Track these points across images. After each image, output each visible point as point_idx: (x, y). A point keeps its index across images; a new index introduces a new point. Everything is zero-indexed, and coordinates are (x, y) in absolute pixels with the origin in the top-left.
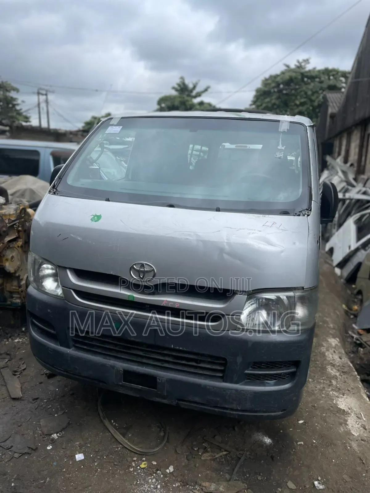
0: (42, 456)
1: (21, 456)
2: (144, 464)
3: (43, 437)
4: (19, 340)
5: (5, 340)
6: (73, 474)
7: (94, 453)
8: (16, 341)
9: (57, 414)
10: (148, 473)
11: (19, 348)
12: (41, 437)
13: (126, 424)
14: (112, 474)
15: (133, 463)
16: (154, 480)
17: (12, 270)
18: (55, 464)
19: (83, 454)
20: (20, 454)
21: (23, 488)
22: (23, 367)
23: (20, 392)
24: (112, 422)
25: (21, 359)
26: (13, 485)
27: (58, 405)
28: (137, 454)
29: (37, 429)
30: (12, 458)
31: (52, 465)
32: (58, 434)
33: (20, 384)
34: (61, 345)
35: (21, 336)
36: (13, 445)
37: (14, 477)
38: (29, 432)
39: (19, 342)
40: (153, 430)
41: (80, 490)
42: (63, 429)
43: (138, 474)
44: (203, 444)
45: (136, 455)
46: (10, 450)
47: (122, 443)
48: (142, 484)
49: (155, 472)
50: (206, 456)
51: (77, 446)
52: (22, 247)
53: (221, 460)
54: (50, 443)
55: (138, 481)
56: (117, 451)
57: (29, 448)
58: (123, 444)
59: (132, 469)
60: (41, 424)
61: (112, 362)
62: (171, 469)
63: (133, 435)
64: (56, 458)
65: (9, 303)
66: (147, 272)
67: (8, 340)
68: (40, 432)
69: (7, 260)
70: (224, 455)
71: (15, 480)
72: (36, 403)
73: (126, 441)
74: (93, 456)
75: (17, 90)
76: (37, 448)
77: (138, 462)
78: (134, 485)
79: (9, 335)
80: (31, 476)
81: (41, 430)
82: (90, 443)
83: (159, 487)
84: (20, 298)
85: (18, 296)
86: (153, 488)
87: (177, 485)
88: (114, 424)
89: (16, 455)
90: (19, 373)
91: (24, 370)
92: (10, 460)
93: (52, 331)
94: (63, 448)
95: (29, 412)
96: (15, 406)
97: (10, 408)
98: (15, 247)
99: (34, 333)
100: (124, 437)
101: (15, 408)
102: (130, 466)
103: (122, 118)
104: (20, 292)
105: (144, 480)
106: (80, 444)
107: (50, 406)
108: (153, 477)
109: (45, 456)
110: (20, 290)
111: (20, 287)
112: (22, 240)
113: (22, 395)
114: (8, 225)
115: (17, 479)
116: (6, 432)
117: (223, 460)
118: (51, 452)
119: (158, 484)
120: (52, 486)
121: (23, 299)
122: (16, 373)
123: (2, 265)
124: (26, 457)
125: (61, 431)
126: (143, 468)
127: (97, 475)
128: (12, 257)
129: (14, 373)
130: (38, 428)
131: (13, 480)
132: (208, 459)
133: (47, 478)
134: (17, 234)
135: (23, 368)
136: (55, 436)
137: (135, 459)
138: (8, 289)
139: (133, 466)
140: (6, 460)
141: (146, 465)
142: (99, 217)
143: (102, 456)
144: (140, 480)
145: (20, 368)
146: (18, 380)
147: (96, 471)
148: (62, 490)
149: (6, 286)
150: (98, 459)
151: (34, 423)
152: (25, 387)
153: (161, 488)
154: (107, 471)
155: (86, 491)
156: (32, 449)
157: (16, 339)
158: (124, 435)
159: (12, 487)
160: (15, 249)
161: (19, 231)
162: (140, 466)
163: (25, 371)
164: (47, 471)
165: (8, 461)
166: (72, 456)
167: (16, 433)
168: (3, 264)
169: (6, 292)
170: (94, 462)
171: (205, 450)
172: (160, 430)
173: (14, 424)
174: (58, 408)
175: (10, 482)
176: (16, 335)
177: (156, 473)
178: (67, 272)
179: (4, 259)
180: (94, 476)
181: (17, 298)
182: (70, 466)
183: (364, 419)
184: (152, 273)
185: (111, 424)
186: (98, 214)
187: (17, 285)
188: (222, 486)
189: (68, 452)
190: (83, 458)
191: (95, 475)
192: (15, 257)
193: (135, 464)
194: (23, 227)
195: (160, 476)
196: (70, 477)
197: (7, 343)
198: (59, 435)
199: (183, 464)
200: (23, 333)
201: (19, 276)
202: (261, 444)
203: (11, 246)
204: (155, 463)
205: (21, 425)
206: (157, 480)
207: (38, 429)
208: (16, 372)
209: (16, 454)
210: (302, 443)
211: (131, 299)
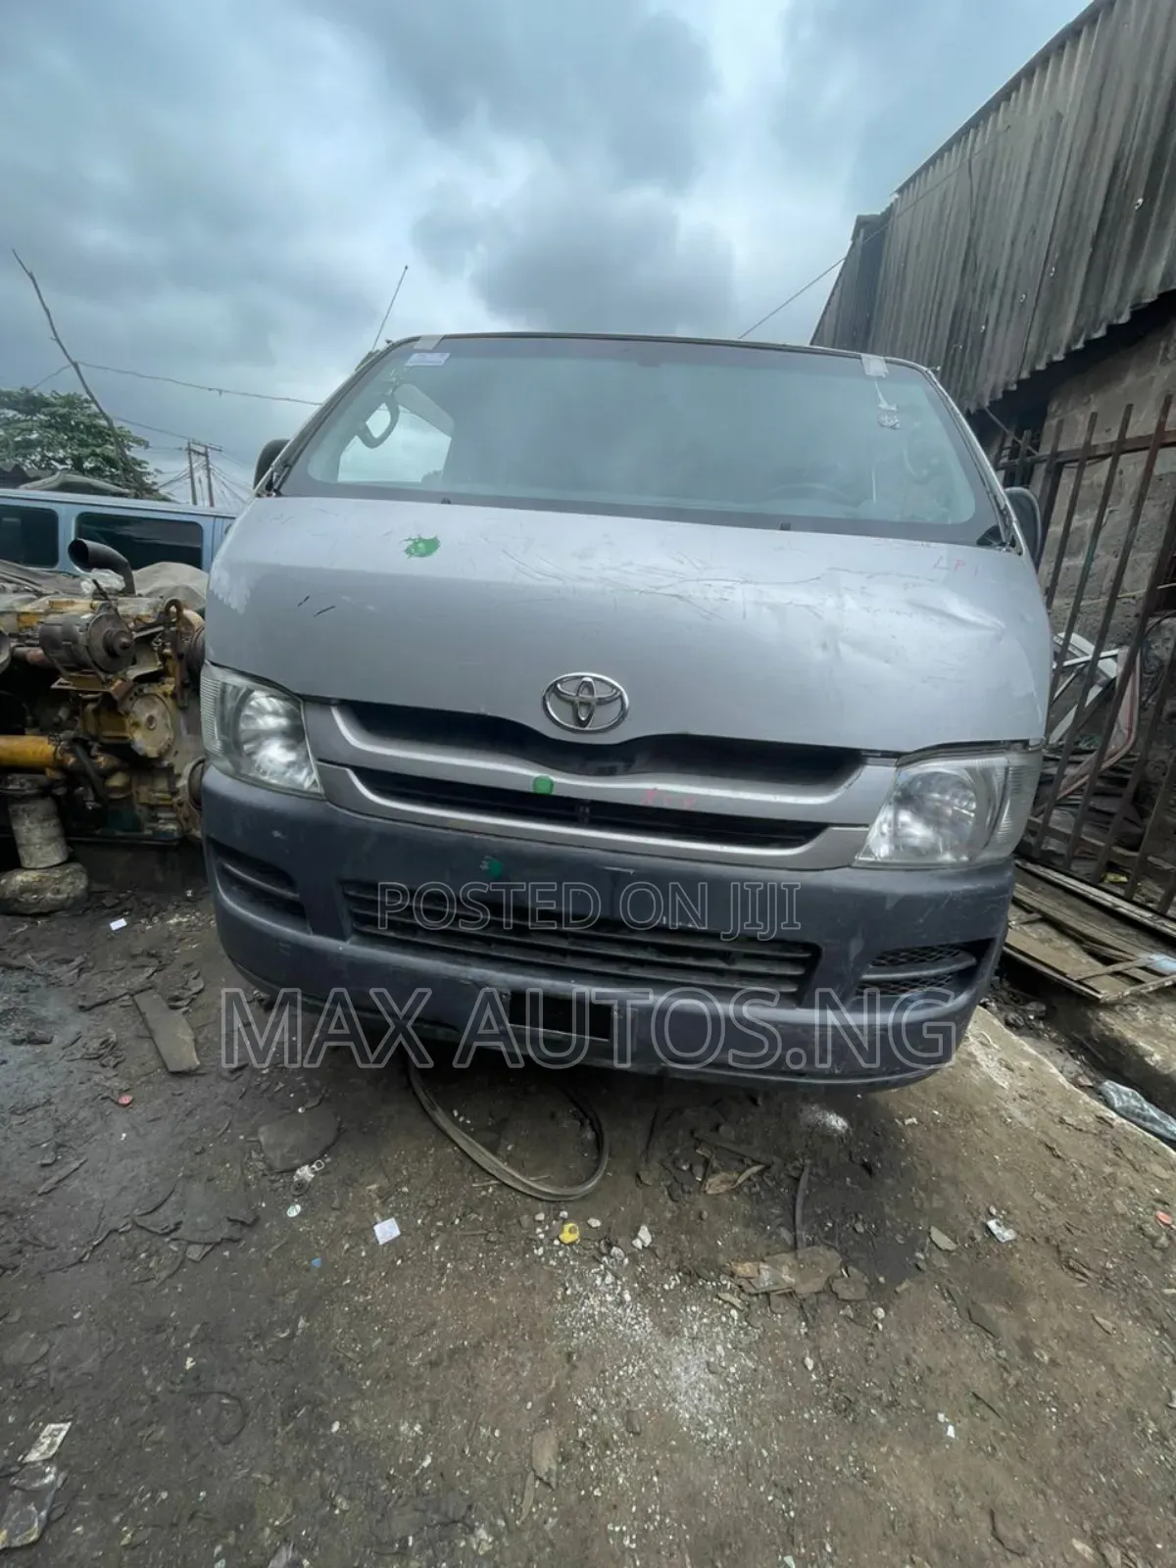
0: (274, 1244)
1: (208, 1253)
2: (571, 1231)
3: (273, 1182)
4: (181, 919)
5: (143, 921)
6: (377, 1293)
7: (425, 1213)
8: (172, 922)
9: (303, 1105)
10: (585, 1255)
11: (181, 940)
12: (265, 1183)
13: (493, 1118)
14: (490, 1271)
15: (539, 1230)
16: (609, 1279)
17: (151, 751)
18: (317, 1262)
19: (393, 1219)
20: (206, 1244)
21: (223, 1372)
22: (196, 985)
23: (194, 1054)
24: (456, 1114)
25: (188, 965)
26: (189, 1363)
27: (301, 1081)
28: (541, 1200)
29: (250, 1158)
30: (182, 1263)
31: (308, 1270)
32: (314, 1166)
33: (190, 1031)
34: (317, 931)
35: (185, 910)
36: (180, 1217)
37: (192, 1335)
38: (227, 1169)
39: (179, 924)
40: (565, 1126)
41: (407, 1346)
42: (327, 1150)
43: (560, 1260)
44: (699, 1151)
45: (540, 1205)
46: (173, 1235)
47: (494, 1172)
48: (579, 1295)
49: (604, 1250)
50: (716, 1185)
51: (374, 1196)
52: (174, 696)
53: (754, 1190)
54: (294, 1196)
55: (566, 1289)
56: (485, 1197)
57: (234, 1221)
58: (497, 1175)
59: (540, 1251)
60: (262, 1139)
61: (475, 972)
62: (645, 1236)
63: (516, 1145)
64: (318, 1243)
65: (148, 832)
66: (601, 702)
67: (151, 921)
68: (261, 1165)
69: (136, 725)
70: (754, 1174)
71: (196, 1343)
72: (240, 1080)
73: (504, 1166)
74: (423, 1223)
75: (144, 444)
76: (257, 1220)
77: (550, 1225)
78: (559, 1302)
79: (153, 909)
80: (248, 1322)
81: (264, 1160)
82: (407, 1182)
83: (627, 1297)
84: (176, 820)
85: (171, 815)
86: (611, 1303)
87: (673, 1283)
88: (461, 1119)
89: (195, 1252)
90: (185, 1003)
91: (197, 993)
92: (175, 1272)
93: (290, 894)
94: (334, 1209)
95: (223, 1108)
96: (180, 1095)
97: (166, 1102)
98: (156, 695)
99: (229, 902)
100: (494, 1152)
101: (180, 1098)
102: (531, 1242)
103: (445, 337)
104: (175, 805)
105: (581, 1277)
106: (380, 1189)
107: (281, 1085)
108: (602, 1267)
109: (283, 1242)
110: (175, 800)
111: (174, 793)
112: (172, 679)
113: (198, 1063)
114: (136, 635)
115: (204, 1339)
116: (157, 1175)
117: (758, 1188)
118: (302, 1225)
119: (623, 1290)
120: (317, 1344)
121: (184, 822)
122: (179, 1003)
123: (125, 738)
124: (227, 1253)
125: (321, 1156)
126: (571, 1244)
127: (447, 1285)
128: (151, 719)
129: (173, 1003)
130: (253, 1153)
131: (189, 1345)
132: (721, 1191)
133: (296, 1322)
134: (159, 663)
135: (195, 989)
136: (305, 1173)
137: (541, 1217)
138: (143, 799)
139: (541, 1240)
140: (164, 1274)
141: (575, 1232)
142: (432, 545)
143: (448, 1220)
144: (570, 1281)
145: (190, 990)
146: (184, 1021)
147: (442, 1268)
148: (350, 1354)
149: (138, 793)
150: (439, 1229)
151: (242, 1137)
152: (206, 1038)
153: (634, 1299)
154: (471, 1265)
155: (424, 1348)
156: (243, 1223)
157: (171, 918)
158: (493, 1149)
159: (186, 1373)
160: (157, 700)
161: (164, 658)
162: (561, 1237)
163: (204, 994)
164: (296, 1291)
165: (170, 1276)
166: (363, 1230)
167: (190, 1177)
168: (127, 735)
169: (138, 807)
170: (430, 1240)
171: (708, 1168)
172: (582, 1124)
173: (181, 1148)
174: (302, 1089)
175: (178, 1358)
176: (171, 908)
177: (608, 1254)
178: (332, 715)
179: (128, 722)
180: (438, 1287)
181: (170, 820)
182: (362, 1265)
183: (996, 1046)
184: (616, 707)
185: (455, 1121)
186: (427, 536)
187: (167, 789)
188: (785, 1269)
189: (351, 1219)
190: (397, 1232)
191: (440, 1285)
192: (158, 718)
193: (544, 1232)
194: (174, 646)
195: (622, 1261)
196: (370, 1304)
197: (148, 927)
198: (317, 1169)
199: (669, 1215)
200: (187, 904)
201: (171, 768)
202: (827, 1135)
203: (145, 691)
204: (595, 1223)
205: (203, 1150)
206: (617, 1277)
207: (254, 1155)
208: (177, 999)
209: (191, 1248)
210: (914, 1120)
211: (543, 789)
